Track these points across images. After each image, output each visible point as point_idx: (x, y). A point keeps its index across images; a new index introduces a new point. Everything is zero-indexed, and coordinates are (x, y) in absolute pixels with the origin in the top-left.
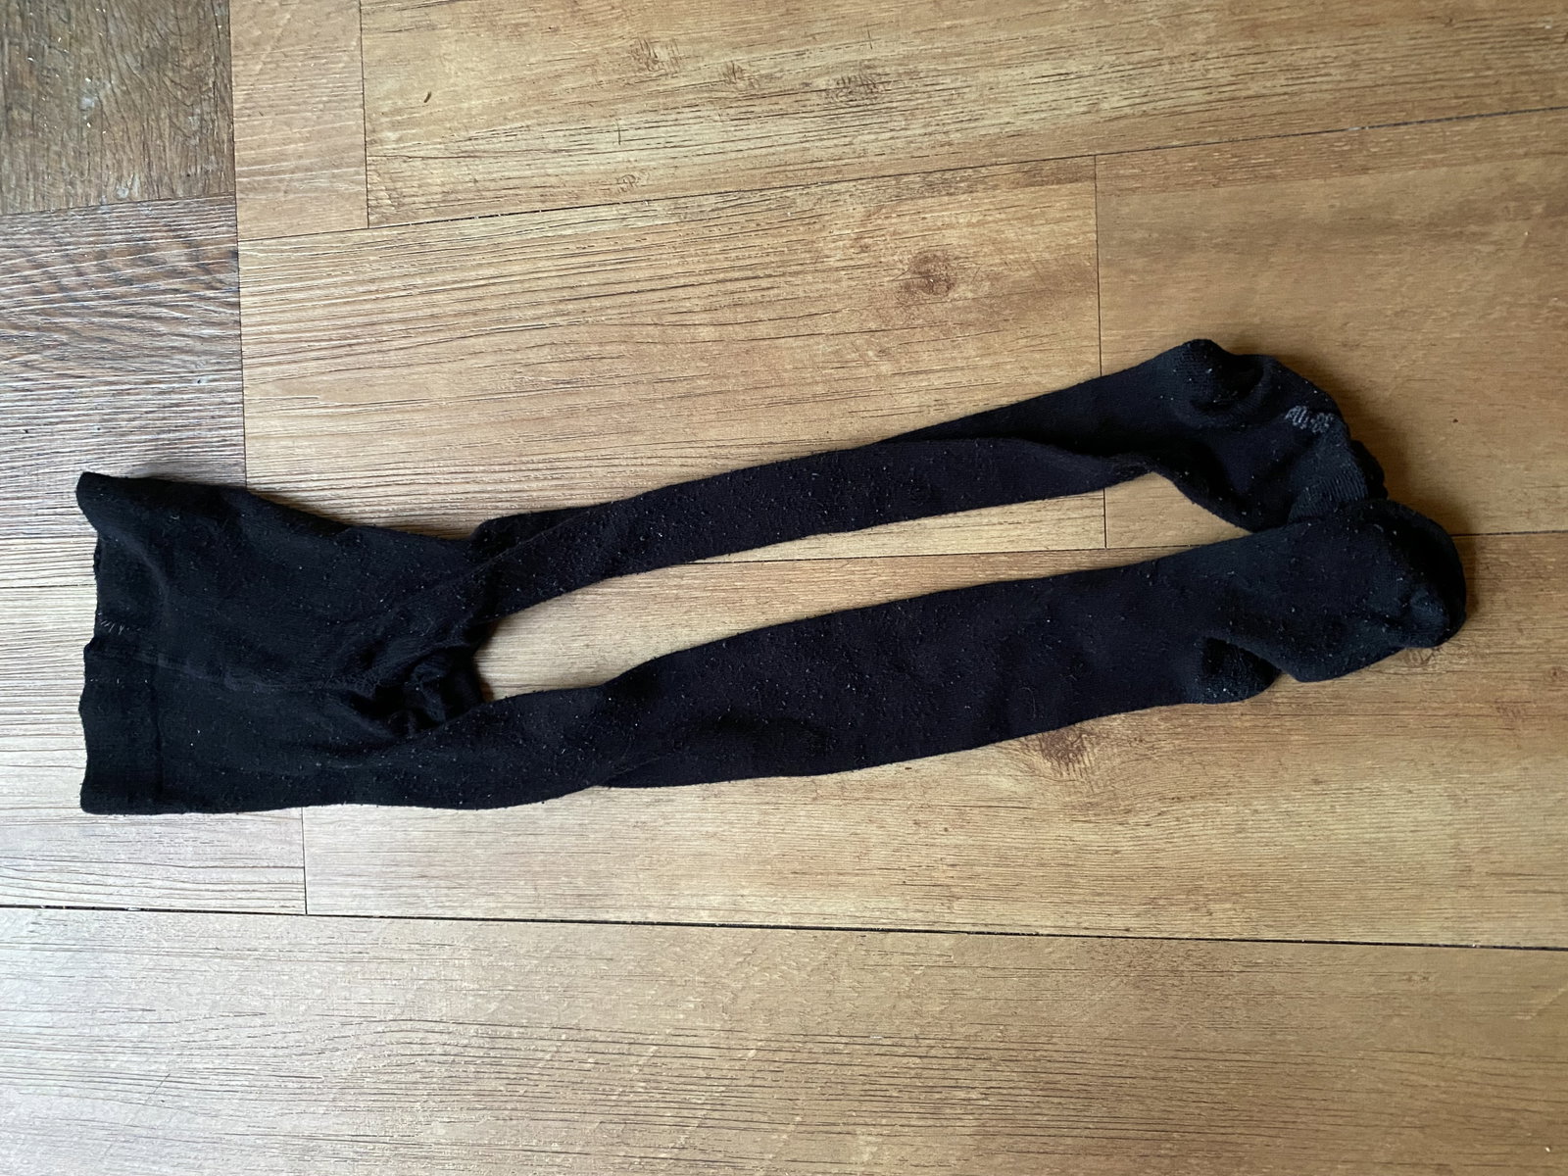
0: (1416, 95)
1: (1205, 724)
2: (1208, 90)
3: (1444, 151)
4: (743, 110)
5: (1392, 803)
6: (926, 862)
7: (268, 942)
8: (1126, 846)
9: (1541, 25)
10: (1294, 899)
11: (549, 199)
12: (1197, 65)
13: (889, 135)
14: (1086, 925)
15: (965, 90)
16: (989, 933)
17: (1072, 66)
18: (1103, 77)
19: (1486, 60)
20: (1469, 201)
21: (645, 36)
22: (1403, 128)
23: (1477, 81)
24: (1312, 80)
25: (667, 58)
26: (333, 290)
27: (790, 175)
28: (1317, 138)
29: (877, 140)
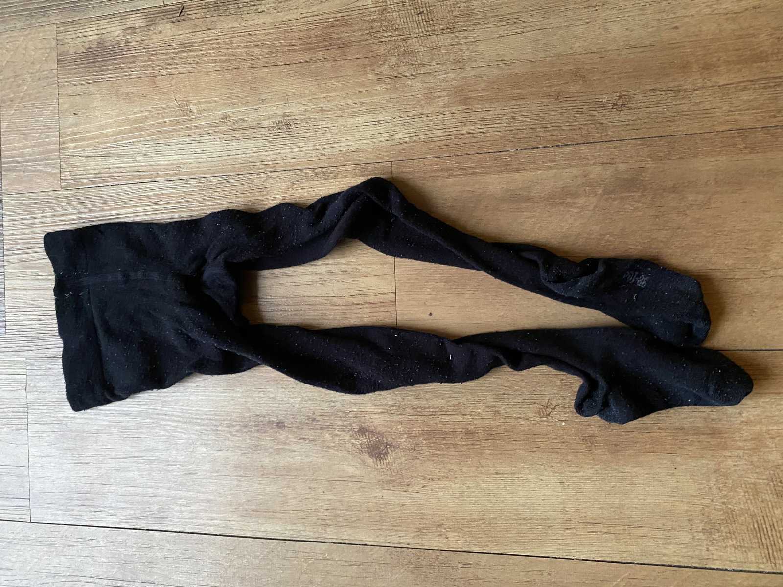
0: (541, 133)
1: (444, 442)
2: (444, 130)
3: (555, 161)
4: (230, 136)
5: (533, 485)
6: (314, 508)
7: (13, 535)
8: (408, 502)
9: (601, 100)
10: (487, 532)
11: (142, 178)
12: (440, 117)
13: (297, 149)
14: (389, 541)
15: (332, 128)
16: (344, 544)
17: (381, 117)
18: (396, 123)
19: (575, 117)
20: (566, 187)
21: (186, 99)
22: (535, 150)
23: (571, 127)
24: (493, 126)
25: (196, 110)
26: (45, 219)
27: (252, 168)
28: (495, 154)
29: (292, 152)
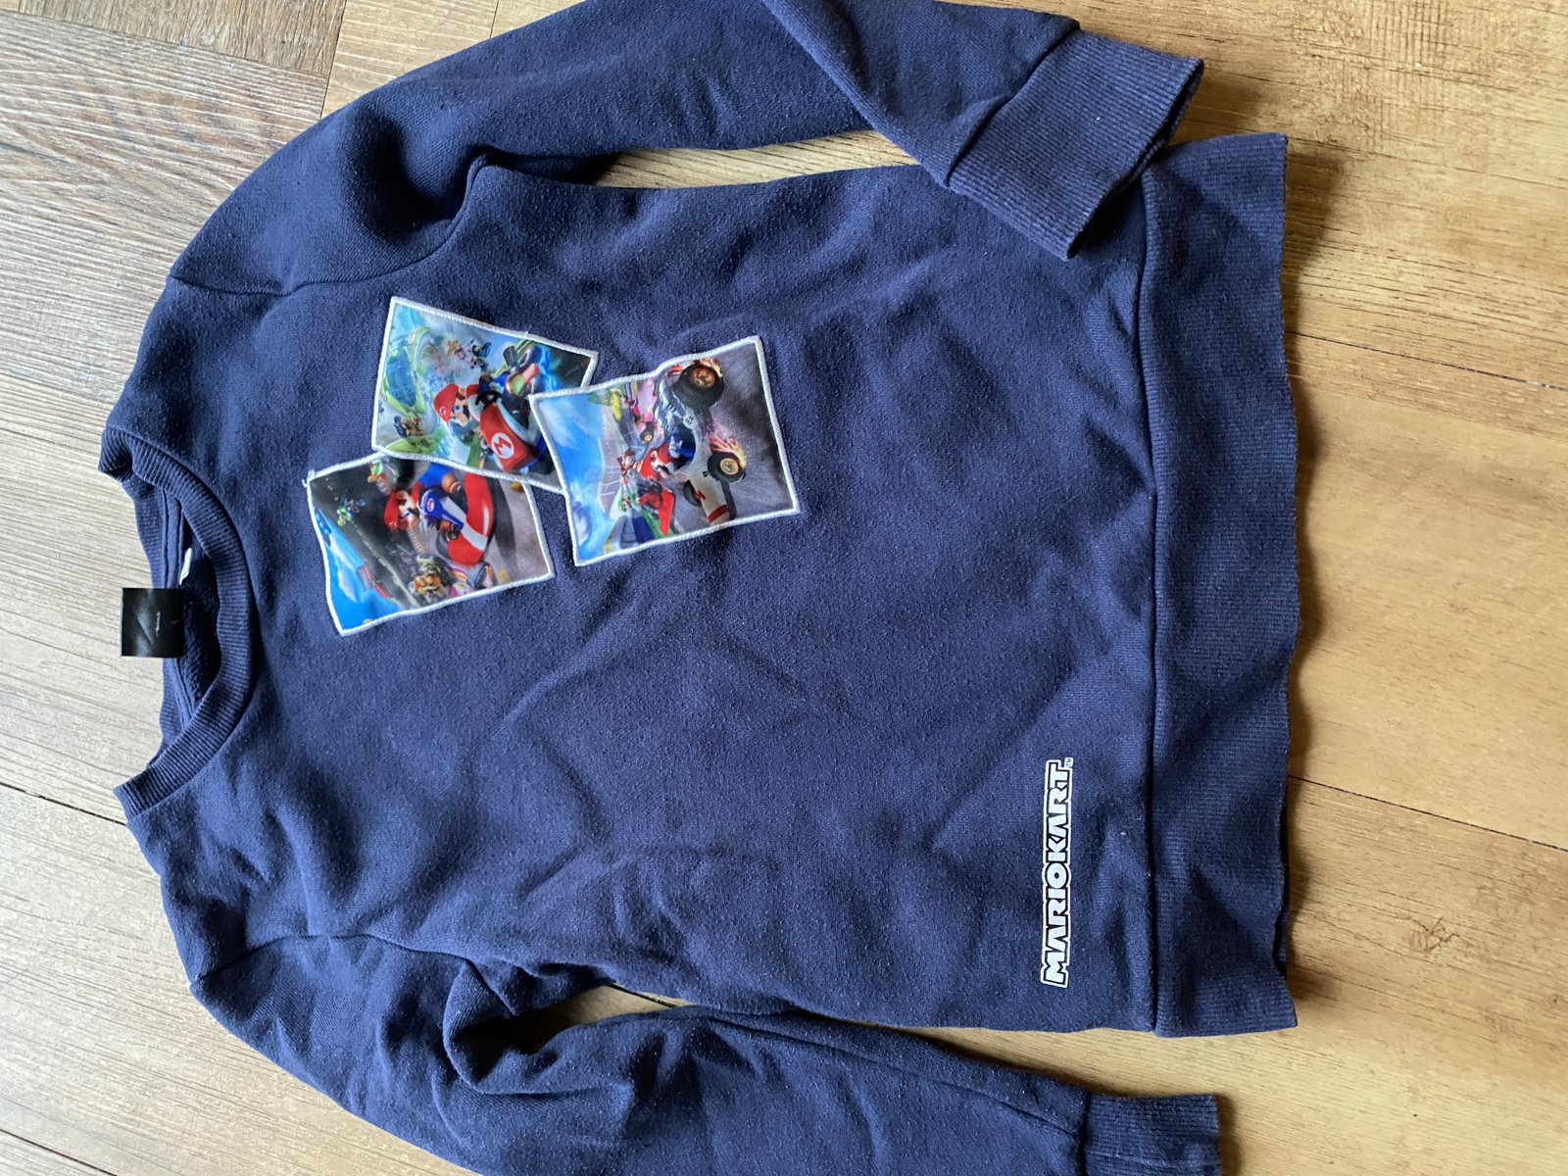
5: (1350, 1077)
12: (1393, 263)
28: (1491, 380)
